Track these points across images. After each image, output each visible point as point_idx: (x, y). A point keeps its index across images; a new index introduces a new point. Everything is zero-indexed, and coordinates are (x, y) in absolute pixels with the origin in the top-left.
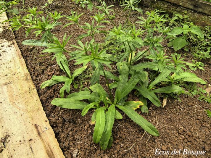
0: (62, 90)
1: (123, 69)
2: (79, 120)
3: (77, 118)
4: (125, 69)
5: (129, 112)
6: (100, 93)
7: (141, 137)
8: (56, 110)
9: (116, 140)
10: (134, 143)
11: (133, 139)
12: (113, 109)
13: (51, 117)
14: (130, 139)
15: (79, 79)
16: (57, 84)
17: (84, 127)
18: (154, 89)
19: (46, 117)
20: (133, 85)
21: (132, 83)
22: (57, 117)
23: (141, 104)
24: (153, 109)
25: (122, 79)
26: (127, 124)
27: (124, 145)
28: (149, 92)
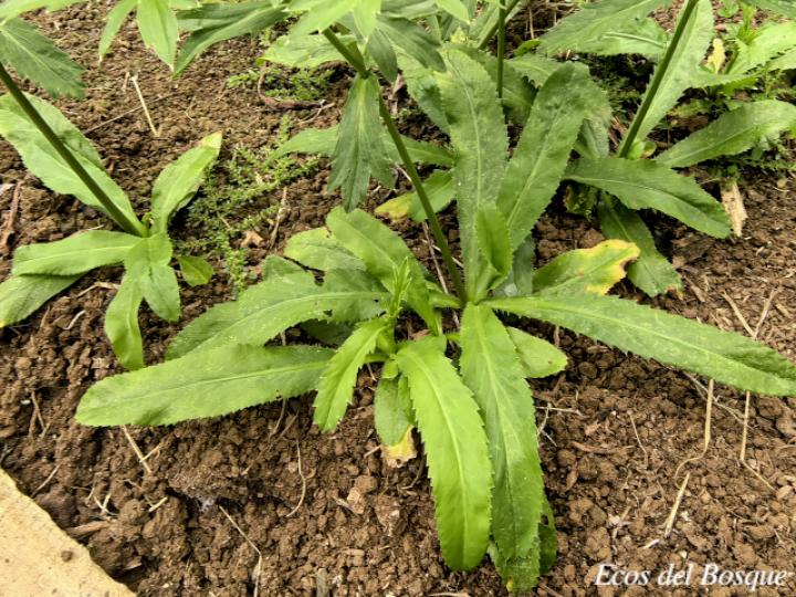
0: (117, 317)
1: (458, 87)
2: (291, 468)
3: (275, 462)
4: (471, 85)
5: (590, 312)
6: (376, 258)
7: (702, 436)
8: (112, 459)
9: (573, 506)
10: (680, 483)
11: (661, 463)
12: (488, 331)
13: (89, 520)
14: (649, 468)
15: (202, 224)
16: (65, 293)
17: (341, 502)
18: (650, 153)
19: (57, 530)
20: (555, 156)
21: (546, 145)
22: (134, 502)
23: (624, 252)
24: (687, 264)
25: (471, 147)
26: (592, 393)
27: (624, 515)
28: (645, 176)
